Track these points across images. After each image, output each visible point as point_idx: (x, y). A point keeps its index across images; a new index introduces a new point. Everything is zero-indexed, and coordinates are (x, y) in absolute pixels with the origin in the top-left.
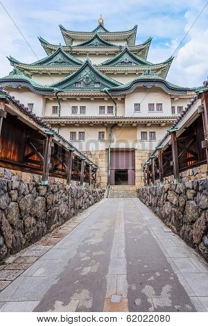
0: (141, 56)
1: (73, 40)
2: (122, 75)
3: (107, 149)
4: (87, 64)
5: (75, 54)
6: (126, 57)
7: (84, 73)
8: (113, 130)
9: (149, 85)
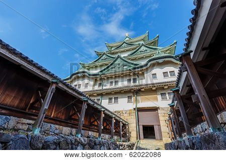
0: (153, 46)
1: (112, 47)
2: (142, 58)
3: (135, 109)
4: (119, 57)
5: (113, 54)
6: (143, 48)
7: (117, 62)
8: (138, 94)
9: (160, 61)
